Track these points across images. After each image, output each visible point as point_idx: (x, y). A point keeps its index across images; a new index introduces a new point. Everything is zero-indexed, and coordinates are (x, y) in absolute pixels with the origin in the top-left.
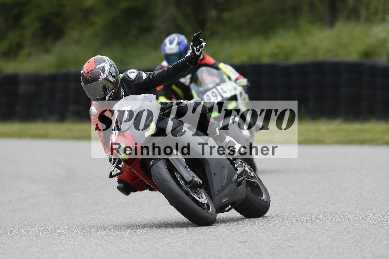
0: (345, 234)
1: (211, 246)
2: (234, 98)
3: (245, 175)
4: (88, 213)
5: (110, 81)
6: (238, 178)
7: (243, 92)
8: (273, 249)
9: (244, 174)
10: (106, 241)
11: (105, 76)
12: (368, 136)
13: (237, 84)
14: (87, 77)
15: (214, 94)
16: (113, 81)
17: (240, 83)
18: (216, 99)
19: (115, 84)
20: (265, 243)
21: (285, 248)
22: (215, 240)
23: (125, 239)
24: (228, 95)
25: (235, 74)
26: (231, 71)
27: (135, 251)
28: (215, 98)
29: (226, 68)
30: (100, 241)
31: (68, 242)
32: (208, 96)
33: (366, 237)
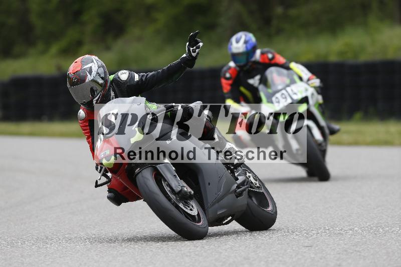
1: (275, 251)
2: (305, 100)
5: (98, 83)
6: (238, 187)
7: (315, 93)
8: (339, 254)
9: (246, 184)
11: (92, 78)
13: (309, 85)
14: (72, 79)
15: (284, 96)
16: (102, 84)
17: (312, 83)
18: (286, 101)
19: (103, 86)
20: (331, 248)
22: (280, 244)
24: (299, 97)
25: (306, 74)
26: (303, 71)
27: (196, 255)
28: (284, 100)
29: (298, 67)
32: (277, 98)
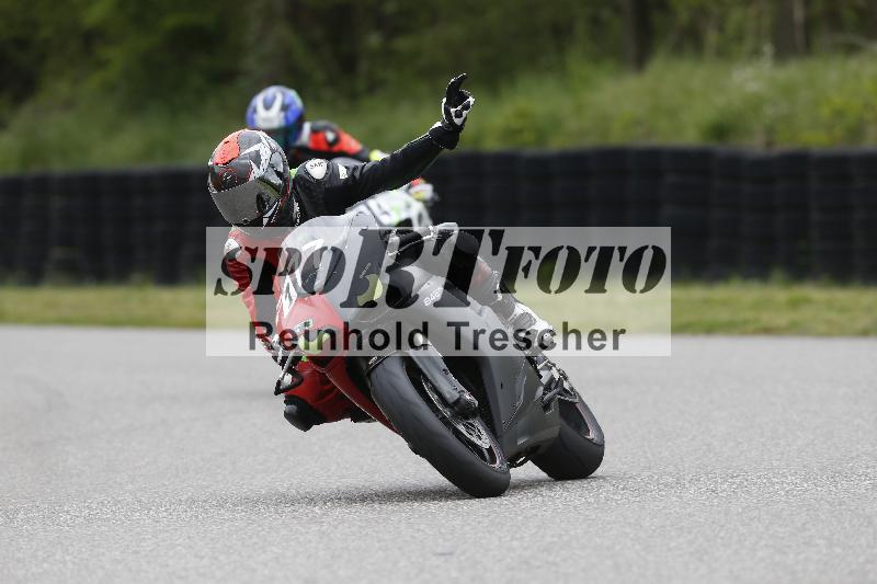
0: (672, 534)
1: (372, 564)
3: (556, 387)
4: (95, 491)
5: (271, 184)
6: (544, 394)
8: (512, 569)
9: (553, 385)
10: (136, 552)
11: (261, 173)
12: (723, 315)
13: (412, 196)
14: (222, 176)
16: (278, 185)
17: (416, 194)
19: (281, 190)
20: (493, 556)
21: (539, 567)
22: (383, 550)
23: (179, 548)
27: (201, 575)
30: (122, 552)
31: (48, 557)
33: (719, 541)
